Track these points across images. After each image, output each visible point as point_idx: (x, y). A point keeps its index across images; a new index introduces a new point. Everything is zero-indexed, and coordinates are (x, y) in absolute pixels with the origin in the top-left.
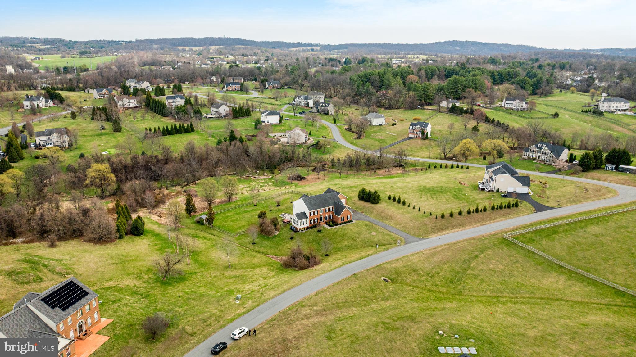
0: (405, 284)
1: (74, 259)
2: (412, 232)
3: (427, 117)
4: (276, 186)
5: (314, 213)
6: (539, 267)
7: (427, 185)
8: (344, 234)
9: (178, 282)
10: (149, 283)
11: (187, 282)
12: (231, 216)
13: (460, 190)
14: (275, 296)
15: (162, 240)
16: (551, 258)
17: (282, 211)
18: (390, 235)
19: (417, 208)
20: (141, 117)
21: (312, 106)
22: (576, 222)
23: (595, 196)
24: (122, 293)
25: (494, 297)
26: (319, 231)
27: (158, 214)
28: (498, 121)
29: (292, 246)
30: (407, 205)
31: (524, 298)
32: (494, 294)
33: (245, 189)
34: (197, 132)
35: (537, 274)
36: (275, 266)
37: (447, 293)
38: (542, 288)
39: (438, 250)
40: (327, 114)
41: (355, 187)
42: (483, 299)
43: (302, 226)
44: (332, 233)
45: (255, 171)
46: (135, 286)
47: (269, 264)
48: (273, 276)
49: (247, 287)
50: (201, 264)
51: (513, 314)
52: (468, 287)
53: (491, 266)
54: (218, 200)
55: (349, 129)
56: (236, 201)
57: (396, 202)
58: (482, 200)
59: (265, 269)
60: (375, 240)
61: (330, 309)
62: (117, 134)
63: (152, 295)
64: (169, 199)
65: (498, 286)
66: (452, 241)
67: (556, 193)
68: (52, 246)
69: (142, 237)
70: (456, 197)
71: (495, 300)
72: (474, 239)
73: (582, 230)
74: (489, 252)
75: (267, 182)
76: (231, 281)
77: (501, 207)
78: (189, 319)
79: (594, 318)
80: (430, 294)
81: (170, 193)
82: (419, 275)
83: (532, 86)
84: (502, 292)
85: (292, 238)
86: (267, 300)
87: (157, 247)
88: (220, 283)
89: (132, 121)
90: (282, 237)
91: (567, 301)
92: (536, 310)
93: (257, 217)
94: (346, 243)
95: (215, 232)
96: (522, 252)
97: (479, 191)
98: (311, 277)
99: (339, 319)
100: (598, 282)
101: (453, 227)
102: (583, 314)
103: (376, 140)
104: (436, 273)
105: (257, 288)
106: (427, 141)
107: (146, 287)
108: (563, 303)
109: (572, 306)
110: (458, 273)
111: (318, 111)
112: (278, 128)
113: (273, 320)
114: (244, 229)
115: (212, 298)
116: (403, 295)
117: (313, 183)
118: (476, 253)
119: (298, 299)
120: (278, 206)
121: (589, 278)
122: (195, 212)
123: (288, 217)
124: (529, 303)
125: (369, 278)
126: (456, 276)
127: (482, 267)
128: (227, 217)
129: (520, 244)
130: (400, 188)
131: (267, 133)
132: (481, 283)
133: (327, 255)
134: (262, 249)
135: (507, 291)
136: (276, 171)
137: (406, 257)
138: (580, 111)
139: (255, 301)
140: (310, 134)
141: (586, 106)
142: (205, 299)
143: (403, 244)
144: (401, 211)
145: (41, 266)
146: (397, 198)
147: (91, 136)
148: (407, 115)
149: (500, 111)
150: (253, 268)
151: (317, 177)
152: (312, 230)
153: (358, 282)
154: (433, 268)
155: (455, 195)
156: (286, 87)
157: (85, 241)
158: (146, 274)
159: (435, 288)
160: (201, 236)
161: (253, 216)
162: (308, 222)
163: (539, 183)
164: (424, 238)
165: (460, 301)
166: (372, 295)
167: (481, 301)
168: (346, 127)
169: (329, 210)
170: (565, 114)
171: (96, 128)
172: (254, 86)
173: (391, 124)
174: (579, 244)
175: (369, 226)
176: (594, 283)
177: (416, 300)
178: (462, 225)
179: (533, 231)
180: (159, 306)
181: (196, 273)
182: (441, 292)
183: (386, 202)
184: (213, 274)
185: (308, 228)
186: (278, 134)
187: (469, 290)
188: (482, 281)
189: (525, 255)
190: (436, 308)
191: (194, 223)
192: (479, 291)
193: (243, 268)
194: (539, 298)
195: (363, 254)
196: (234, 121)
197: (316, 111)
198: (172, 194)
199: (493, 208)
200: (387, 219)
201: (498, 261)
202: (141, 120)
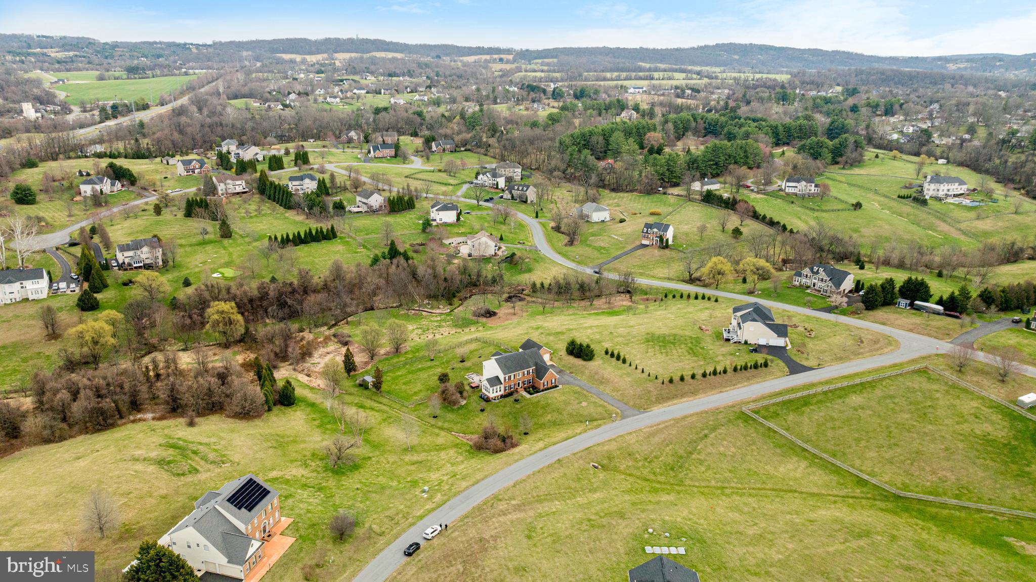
0: (617, 472)
1: (223, 442)
2: (631, 403)
3: (671, 209)
4: (456, 326)
5: (510, 377)
6: (778, 451)
7: (658, 332)
8: (548, 405)
9: (351, 471)
10: (318, 473)
11: (362, 470)
12: (401, 376)
13: (698, 341)
14: (467, 488)
15: (320, 412)
16: (794, 439)
17: (468, 369)
18: (604, 407)
19: (640, 368)
20: (256, 210)
21: (503, 186)
22: (836, 390)
23: (870, 351)
24: (291, 486)
25: (718, 488)
26: (516, 400)
27: (306, 372)
28: (771, 218)
29: (483, 421)
30: (628, 362)
31: (753, 489)
32: (719, 484)
33: (416, 331)
34: (341, 238)
35: (775, 458)
36: (464, 449)
37: (665, 483)
38: (776, 477)
39: (660, 427)
40: (525, 202)
41: (562, 333)
42: (706, 490)
43: (495, 394)
44: (532, 404)
45: (426, 301)
46: (303, 476)
47: (456, 446)
48: (462, 462)
49: (433, 477)
50: (374, 446)
51: (737, 509)
52: (690, 475)
53: (722, 449)
54: (382, 351)
55: (557, 229)
56: (406, 353)
57: (614, 359)
58: (724, 358)
59: (452, 452)
60: (585, 413)
61: (530, 503)
62: (226, 242)
63: (325, 487)
64: (316, 349)
65: (726, 475)
66: (678, 415)
67: (822, 346)
68: (191, 424)
69: (294, 408)
70: (692, 352)
71: (719, 491)
72: (706, 412)
73: (840, 401)
74: (722, 430)
75: (445, 321)
76: (413, 468)
77: (746, 368)
78: (375, 516)
79: (824, 513)
80: (645, 484)
81: (316, 339)
82: (636, 460)
83: (832, 152)
84: (729, 482)
85: (482, 410)
86: (459, 493)
87: (316, 423)
88: (401, 471)
89: (244, 217)
90: (471, 408)
91: (802, 493)
92: (763, 504)
93: (436, 378)
94: (549, 417)
95: (384, 400)
96: (761, 430)
97: (722, 342)
98: (508, 464)
99: (540, 516)
100: (843, 470)
101: (683, 395)
102: (814, 508)
103: (595, 248)
104: (656, 457)
105: (445, 478)
106: (667, 251)
107: (317, 478)
108: (796, 495)
109: (805, 499)
110: (681, 457)
111: (513, 197)
112: (456, 230)
113: (466, 517)
114: (422, 395)
115: (395, 490)
116: (614, 486)
117: (507, 323)
118: (706, 432)
119: (494, 492)
120: (462, 361)
121: (833, 465)
122: (355, 370)
123: (475, 379)
124: (756, 495)
125: (576, 465)
126: (678, 462)
127: (710, 449)
128: (397, 378)
129: (761, 420)
130: (621, 336)
131: (440, 239)
132: (707, 470)
133: (526, 434)
134: (446, 425)
135: (735, 480)
136: (456, 301)
137: (621, 436)
138: (895, 197)
139: (445, 495)
140: (501, 239)
141: (906, 187)
142: (387, 493)
143: (619, 418)
144: (619, 372)
145: (189, 452)
146: (616, 353)
147: (191, 245)
148: (642, 204)
149: (777, 197)
150: (437, 450)
151: (512, 311)
152: (507, 399)
153: (562, 470)
154: (653, 451)
155: (691, 349)
156: (463, 149)
157: (229, 417)
158: (312, 461)
159: (652, 477)
160: (368, 406)
161: (431, 377)
162: (503, 389)
163: (803, 329)
164: (645, 410)
165: (679, 493)
166: (578, 486)
167: (702, 493)
168: (553, 224)
169: (528, 373)
170: (874, 200)
171: (195, 231)
172: (414, 147)
173: (618, 219)
174: (833, 419)
175: (579, 393)
176: (837, 470)
177: (629, 491)
178: (694, 393)
179: (779, 403)
180: (338, 501)
181: (370, 458)
182: (659, 482)
183: (602, 358)
184: (391, 460)
185: (502, 396)
186: (455, 240)
187: (692, 479)
188: (708, 468)
189: (764, 435)
190: (650, 501)
191: (355, 386)
192: (703, 480)
193: (425, 451)
194: (770, 490)
195: (570, 432)
196: (391, 219)
197: (509, 196)
198: (319, 340)
199: (735, 370)
200: (601, 383)
201: (730, 442)
202: (256, 216)
